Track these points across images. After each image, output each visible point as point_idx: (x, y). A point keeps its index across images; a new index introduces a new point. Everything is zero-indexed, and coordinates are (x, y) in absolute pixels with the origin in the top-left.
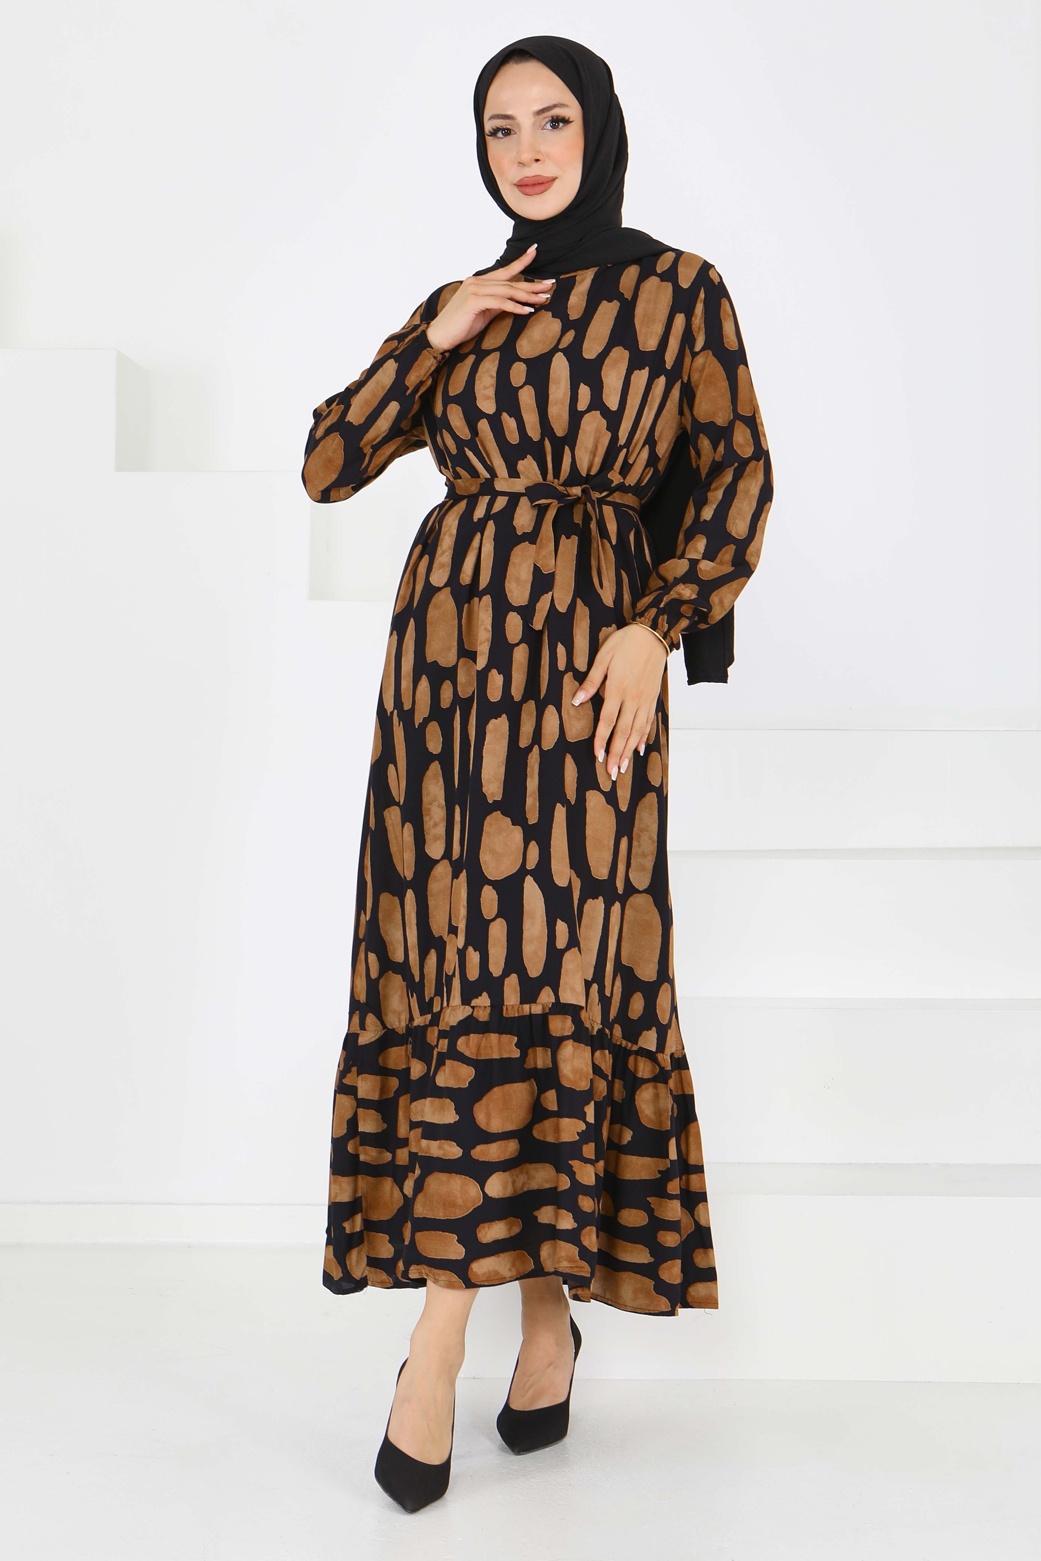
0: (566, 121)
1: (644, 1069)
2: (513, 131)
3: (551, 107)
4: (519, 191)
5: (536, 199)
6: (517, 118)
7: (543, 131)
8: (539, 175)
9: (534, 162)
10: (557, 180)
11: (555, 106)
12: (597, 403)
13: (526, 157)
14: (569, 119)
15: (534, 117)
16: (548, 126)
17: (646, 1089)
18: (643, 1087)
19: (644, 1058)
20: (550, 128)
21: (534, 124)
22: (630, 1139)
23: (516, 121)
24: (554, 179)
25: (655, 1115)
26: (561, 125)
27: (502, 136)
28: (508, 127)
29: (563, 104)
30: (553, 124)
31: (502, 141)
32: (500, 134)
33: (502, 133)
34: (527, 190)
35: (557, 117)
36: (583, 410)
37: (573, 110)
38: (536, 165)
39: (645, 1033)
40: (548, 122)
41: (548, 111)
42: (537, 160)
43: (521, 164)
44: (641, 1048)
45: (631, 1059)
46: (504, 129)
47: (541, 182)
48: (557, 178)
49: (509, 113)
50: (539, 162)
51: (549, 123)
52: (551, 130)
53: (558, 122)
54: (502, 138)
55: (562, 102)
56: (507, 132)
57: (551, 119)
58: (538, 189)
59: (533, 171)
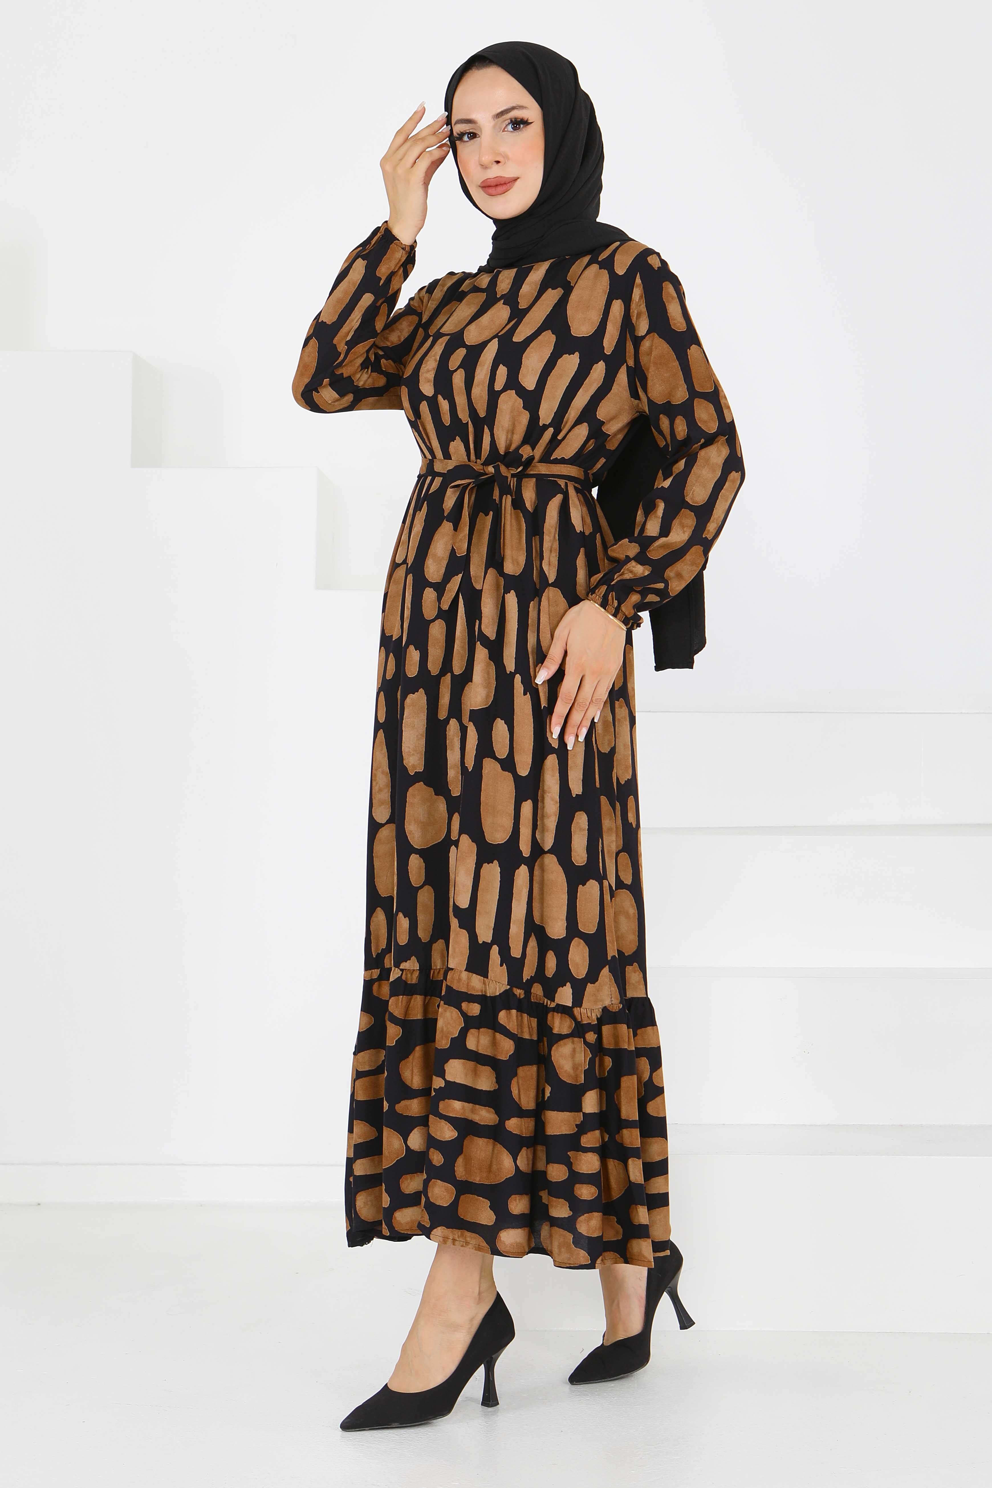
0: (525, 123)
1: (560, 1025)
2: (478, 135)
3: (510, 109)
4: (485, 192)
5: (501, 199)
6: (478, 122)
7: (504, 133)
8: (501, 177)
9: (495, 164)
10: (519, 180)
11: (513, 108)
12: (513, 383)
13: (487, 159)
14: (527, 120)
15: (494, 120)
16: (510, 128)
19: (560, 1014)
20: (512, 130)
21: (494, 127)
23: (478, 125)
24: (515, 179)
25: (573, 1070)
26: (522, 126)
27: (468, 140)
28: (471, 131)
29: (522, 106)
30: (514, 126)
31: (467, 144)
32: (466, 138)
33: (468, 137)
34: (492, 191)
35: (516, 119)
36: (499, 390)
37: (532, 111)
38: (495, 167)
39: (560, 989)
40: (509, 124)
41: (507, 113)
42: (498, 162)
43: (484, 167)
44: (558, 1005)
45: (550, 1016)
46: (470, 133)
47: (502, 183)
48: (518, 178)
49: (473, 116)
50: (500, 164)
51: (511, 125)
52: (511, 131)
53: (518, 124)
54: (467, 141)
55: (521, 104)
56: (473, 136)
57: (509, 121)
58: (500, 189)
59: (495, 172)
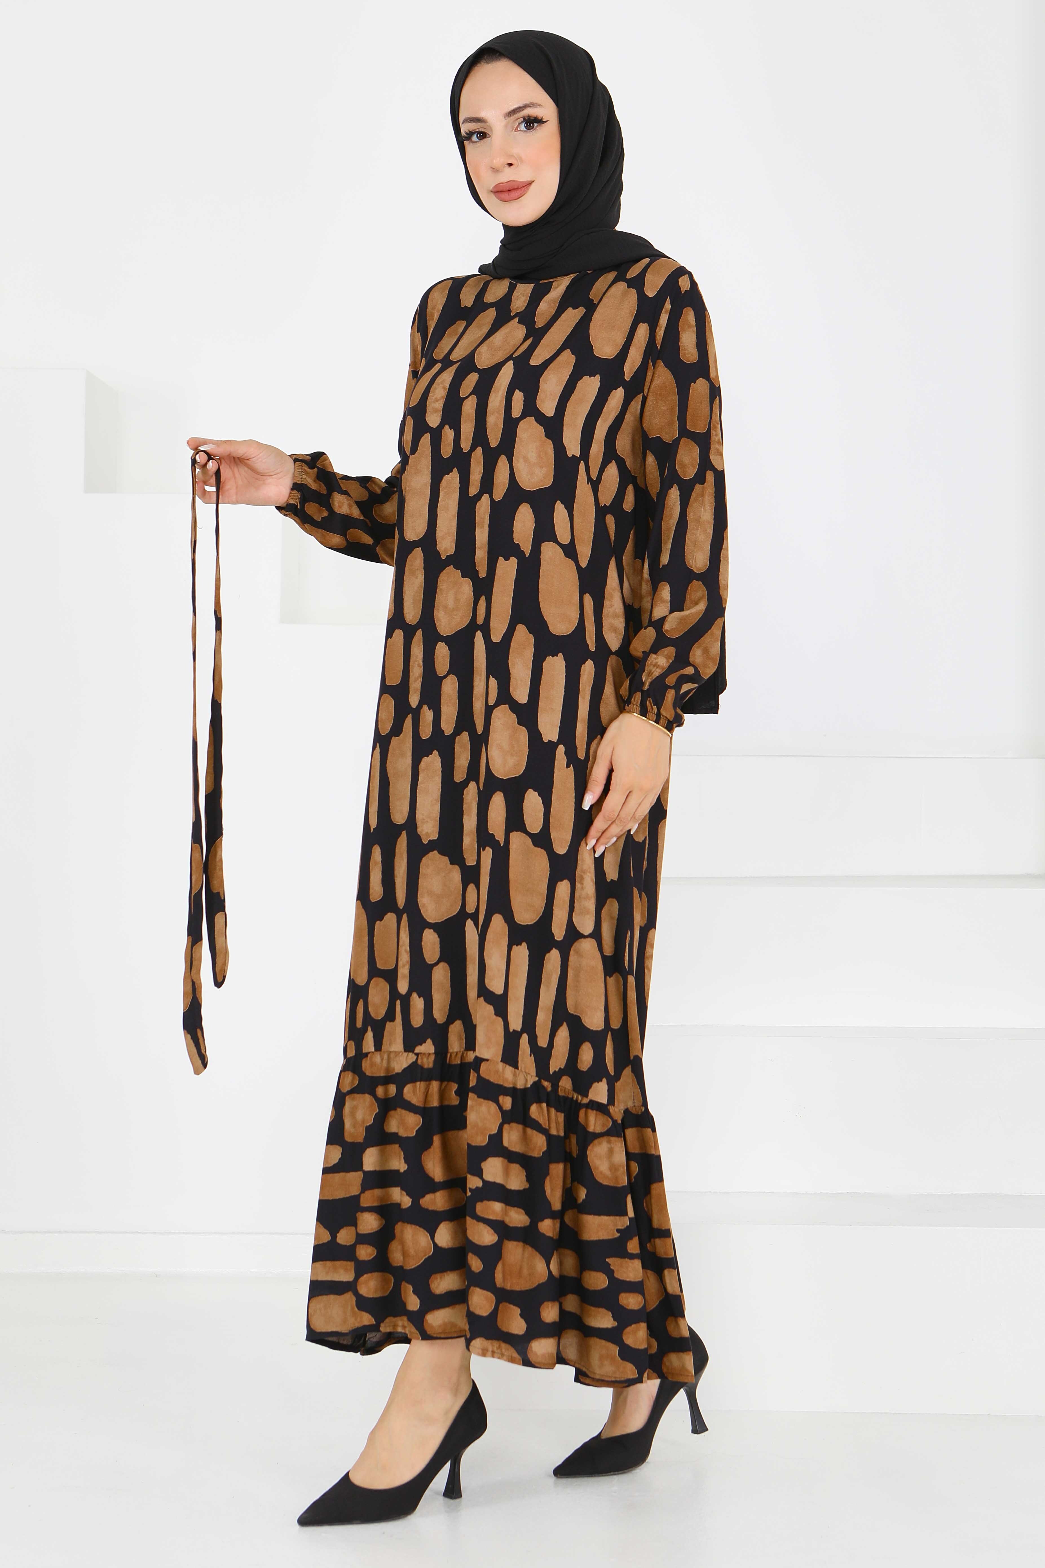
0: (540, 121)
2: (488, 134)
3: (522, 107)
4: (497, 198)
5: (515, 205)
6: (488, 121)
7: (516, 132)
8: (514, 181)
9: (507, 166)
10: (533, 184)
11: (526, 106)
13: (499, 161)
14: (542, 119)
15: (506, 119)
16: (523, 127)
17: (600, 1144)
18: (596, 1141)
20: (525, 129)
21: (506, 126)
22: (585, 1197)
23: (488, 124)
24: (530, 183)
26: (536, 125)
27: (477, 140)
28: (480, 130)
29: (536, 104)
30: (527, 125)
31: (477, 144)
32: (476, 138)
33: (477, 136)
34: (505, 196)
35: (529, 117)
36: (517, 418)
37: (547, 109)
38: (508, 170)
39: (595, 1084)
40: (522, 122)
41: (520, 111)
42: (510, 165)
43: (495, 170)
46: (479, 133)
47: (516, 187)
48: (533, 181)
49: (482, 115)
50: (512, 167)
51: (524, 124)
52: (525, 131)
53: (532, 122)
54: (477, 142)
55: (535, 101)
56: (483, 135)
57: (522, 119)
58: (514, 194)
59: (507, 176)
